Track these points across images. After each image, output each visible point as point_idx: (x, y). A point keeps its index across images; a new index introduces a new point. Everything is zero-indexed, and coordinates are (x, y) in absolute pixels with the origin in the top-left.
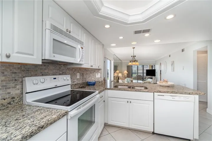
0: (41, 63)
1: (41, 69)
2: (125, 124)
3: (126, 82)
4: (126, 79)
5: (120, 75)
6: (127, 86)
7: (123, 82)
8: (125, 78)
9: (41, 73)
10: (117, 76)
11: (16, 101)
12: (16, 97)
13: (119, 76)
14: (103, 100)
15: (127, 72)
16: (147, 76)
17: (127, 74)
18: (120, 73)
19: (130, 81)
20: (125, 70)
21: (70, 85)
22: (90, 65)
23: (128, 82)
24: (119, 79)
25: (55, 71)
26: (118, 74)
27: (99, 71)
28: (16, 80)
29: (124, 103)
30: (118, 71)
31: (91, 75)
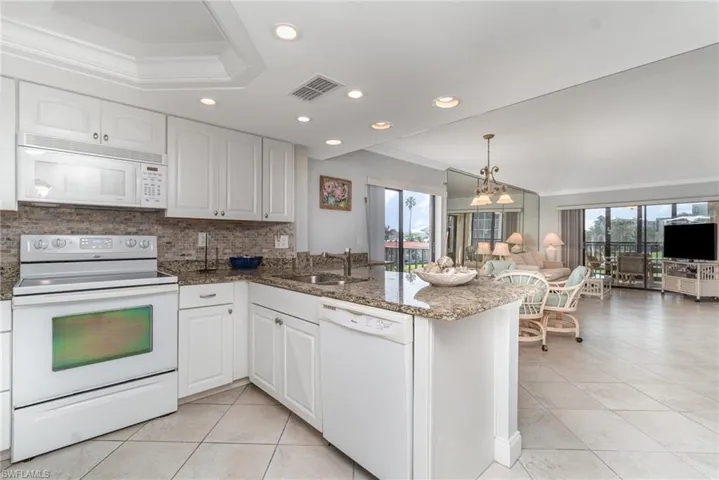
1: (69, 221)
9: (69, 229)
11: (7, 275)
12: (7, 269)
14: (225, 307)
21: (154, 261)
25: (111, 226)
27: (287, 229)
28: (8, 239)
31: (260, 239)
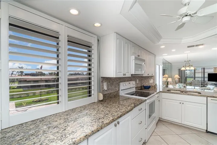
0: (130, 76)
2: (178, 120)
3: (177, 88)
4: (178, 85)
5: (170, 80)
6: (179, 91)
7: (174, 87)
8: (176, 83)
10: (166, 81)
13: (168, 81)
14: (158, 100)
15: (179, 76)
16: (210, 82)
17: (179, 78)
18: (169, 77)
19: (183, 87)
20: (176, 74)
21: (135, 88)
22: (147, 74)
23: (181, 88)
24: (168, 84)
26: (167, 79)
27: (152, 78)
29: (177, 103)
30: (166, 76)
31: (145, 81)
